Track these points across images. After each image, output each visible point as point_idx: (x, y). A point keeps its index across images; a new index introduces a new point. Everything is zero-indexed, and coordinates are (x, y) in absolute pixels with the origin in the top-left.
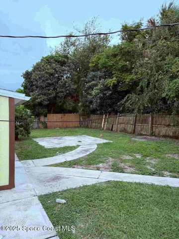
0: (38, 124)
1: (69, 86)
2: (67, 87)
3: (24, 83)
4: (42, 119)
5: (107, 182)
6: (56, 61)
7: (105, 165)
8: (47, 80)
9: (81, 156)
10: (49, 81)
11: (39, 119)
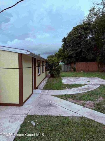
0: (70, 68)
1: (90, 43)
2: (88, 44)
3: (62, 45)
4: (73, 65)
5: (80, 117)
6: (82, 28)
7: (92, 102)
8: (75, 41)
9: (80, 92)
10: (76, 42)
11: (71, 66)
